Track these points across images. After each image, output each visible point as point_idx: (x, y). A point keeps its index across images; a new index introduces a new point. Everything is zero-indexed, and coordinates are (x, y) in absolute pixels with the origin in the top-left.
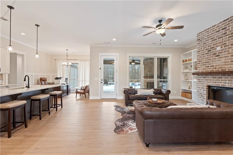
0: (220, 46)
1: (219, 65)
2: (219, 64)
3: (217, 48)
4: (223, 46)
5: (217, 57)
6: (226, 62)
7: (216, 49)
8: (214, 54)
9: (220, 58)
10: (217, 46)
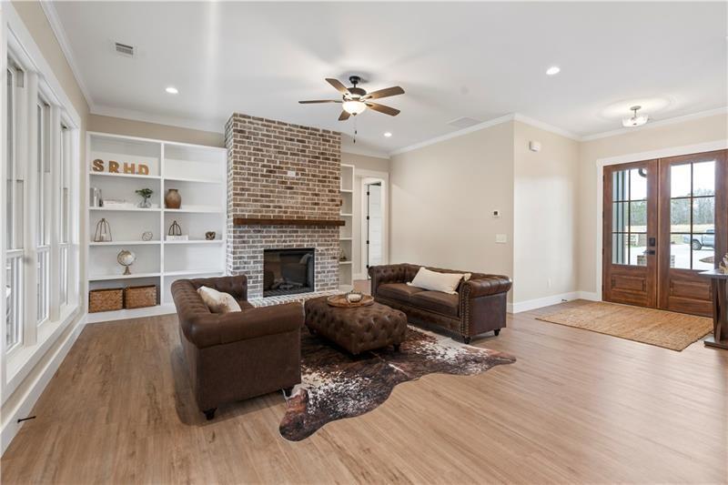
0: (293, 169)
1: (292, 208)
2: (292, 204)
3: (289, 172)
4: (300, 173)
5: (288, 191)
6: (306, 204)
7: (286, 173)
8: (283, 183)
9: (295, 193)
10: (288, 169)
